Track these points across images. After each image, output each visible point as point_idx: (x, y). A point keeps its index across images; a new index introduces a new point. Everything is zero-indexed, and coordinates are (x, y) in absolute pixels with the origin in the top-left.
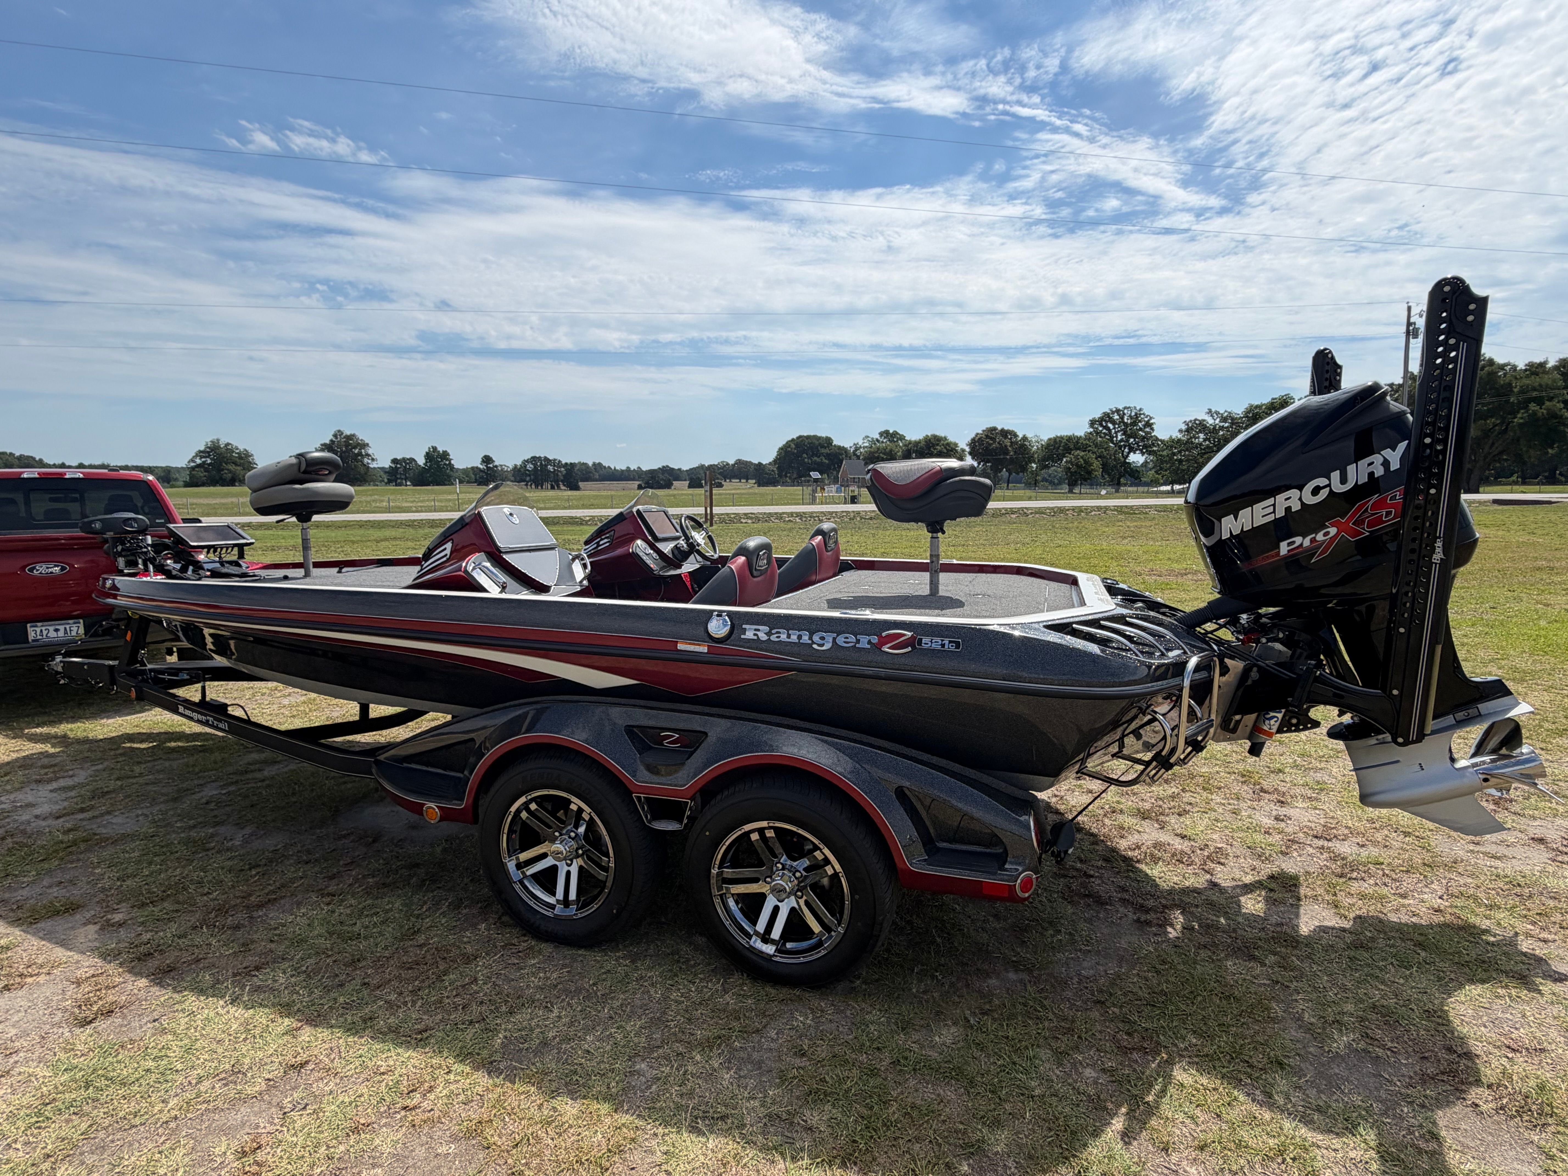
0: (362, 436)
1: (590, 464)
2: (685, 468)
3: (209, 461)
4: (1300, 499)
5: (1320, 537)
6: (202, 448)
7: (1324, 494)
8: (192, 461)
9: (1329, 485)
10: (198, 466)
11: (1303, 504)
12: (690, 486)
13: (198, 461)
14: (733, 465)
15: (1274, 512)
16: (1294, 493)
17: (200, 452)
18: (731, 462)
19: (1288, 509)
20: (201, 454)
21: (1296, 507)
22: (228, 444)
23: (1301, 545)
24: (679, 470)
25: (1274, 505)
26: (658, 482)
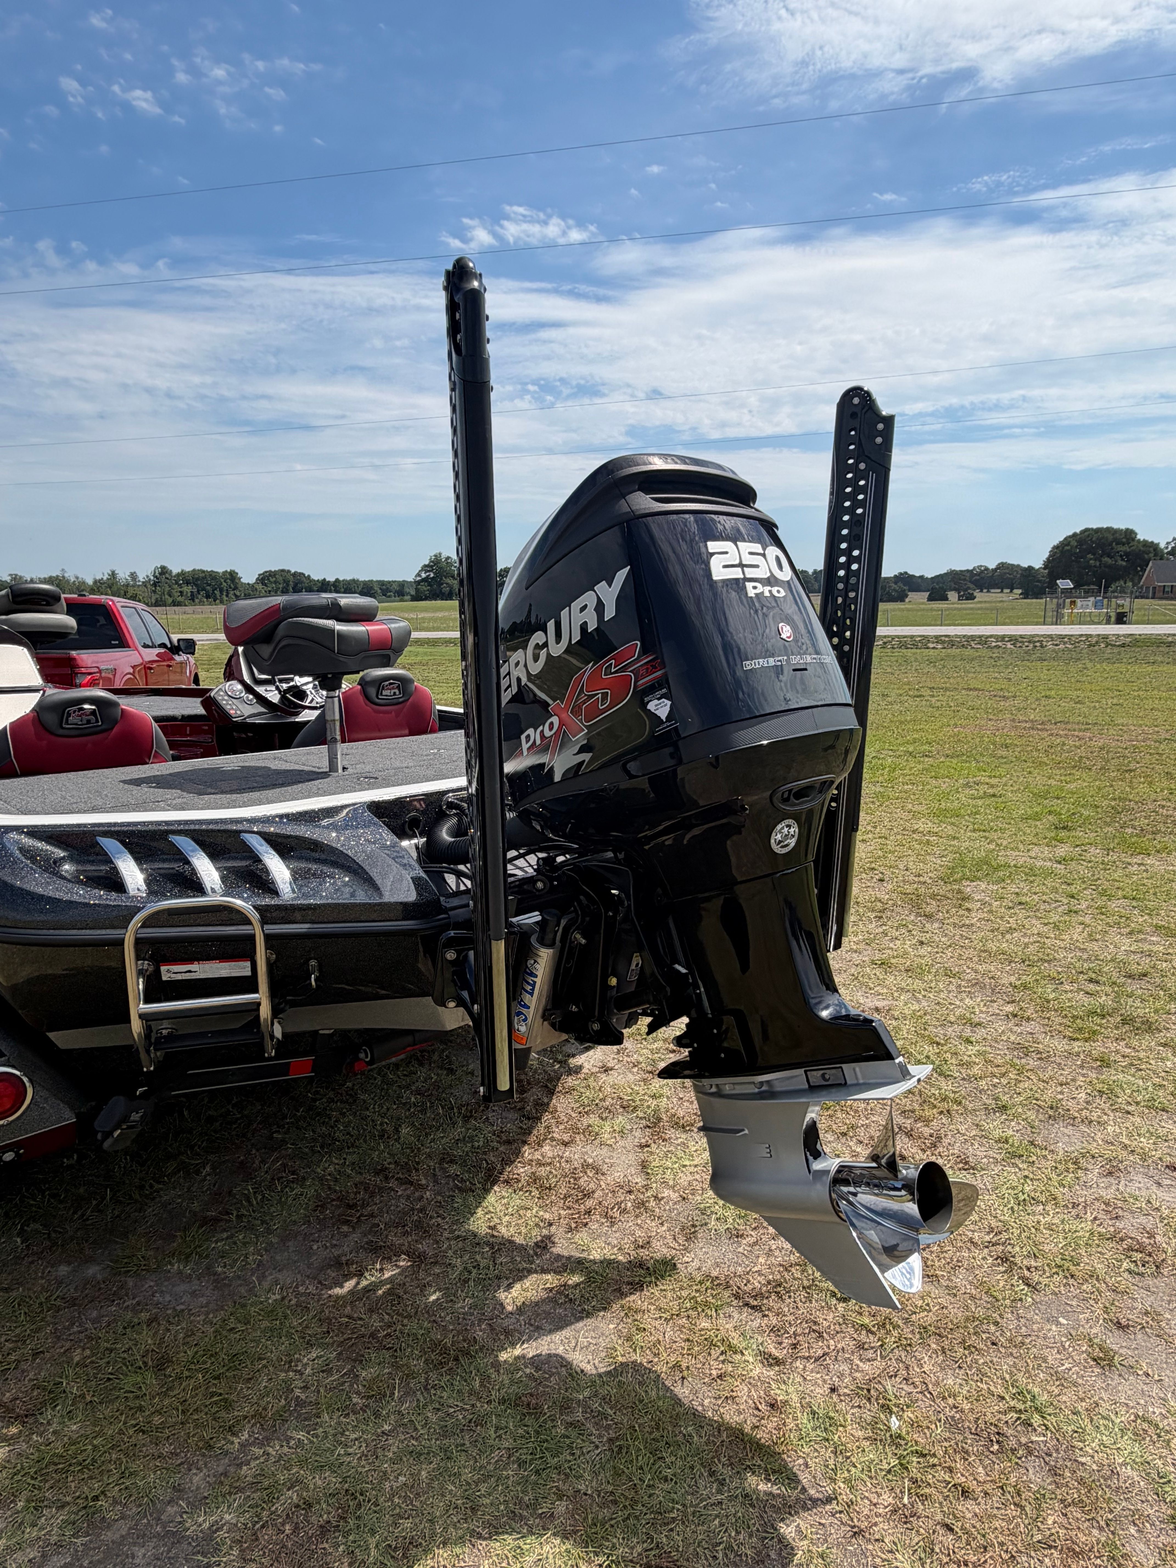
2: (929, 575)
3: (432, 575)
6: (427, 563)
8: (419, 575)
10: (423, 580)
12: (930, 599)
13: (424, 575)
14: (995, 570)
17: (425, 566)
18: (992, 566)
20: (426, 568)
22: (448, 558)
24: (922, 577)
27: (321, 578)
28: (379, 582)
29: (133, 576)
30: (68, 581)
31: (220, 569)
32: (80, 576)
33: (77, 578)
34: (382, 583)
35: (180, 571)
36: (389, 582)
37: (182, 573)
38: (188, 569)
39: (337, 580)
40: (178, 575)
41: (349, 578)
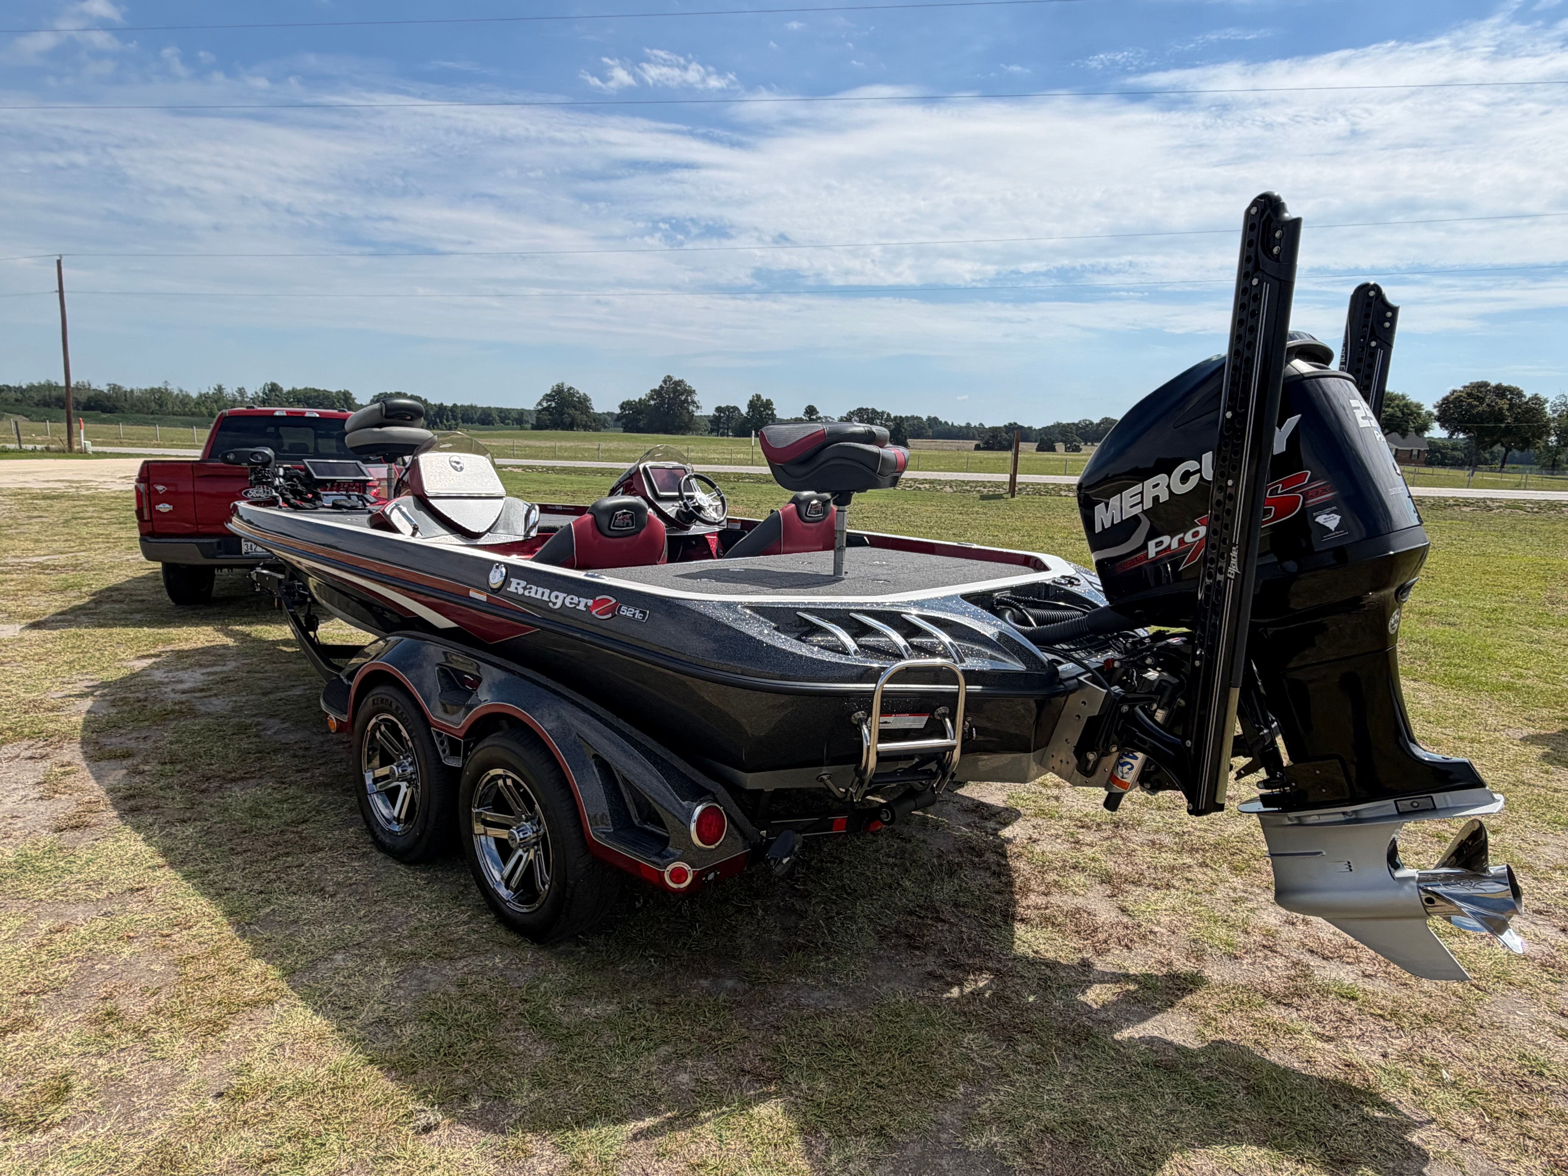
0: (690, 382)
1: (925, 418)
2: (1037, 426)
3: (553, 405)
4: (1168, 486)
5: (1188, 538)
6: (549, 392)
7: (1194, 481)
8: (540, 404)
9: (1199, 471)
10: (545, 409)
11: (1171, 493)
12: (1039, 449)
13: (545, 404)
14: (1099, 425)
15: (1142, 502)
16: (1162, 478)
17: (547, 395)
18: (1096, 421)
19: (1156, 499)
20: (548, 397)
21: (1164, 497)
22: (570, 388)
23: (1169, 546)
24: (1030, 428)
25: (1142, 493)
26: (1000, 442)
27: (438, 402)
28: (497, 409)
29: (241, 391)
30: (171, 394)
31: (333, 389)
32: (184, 389)
33: (181, 391)
34: (500, 411)
35: (290, 389)
36: (507, 410)
37: (294, 392)
38: (300, 387)
39: (455, 405)
40: (289, 393)
41: (467, 403)
